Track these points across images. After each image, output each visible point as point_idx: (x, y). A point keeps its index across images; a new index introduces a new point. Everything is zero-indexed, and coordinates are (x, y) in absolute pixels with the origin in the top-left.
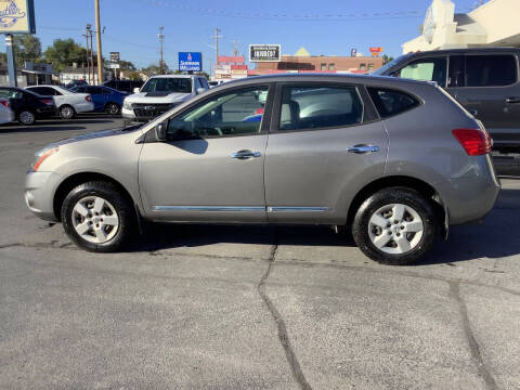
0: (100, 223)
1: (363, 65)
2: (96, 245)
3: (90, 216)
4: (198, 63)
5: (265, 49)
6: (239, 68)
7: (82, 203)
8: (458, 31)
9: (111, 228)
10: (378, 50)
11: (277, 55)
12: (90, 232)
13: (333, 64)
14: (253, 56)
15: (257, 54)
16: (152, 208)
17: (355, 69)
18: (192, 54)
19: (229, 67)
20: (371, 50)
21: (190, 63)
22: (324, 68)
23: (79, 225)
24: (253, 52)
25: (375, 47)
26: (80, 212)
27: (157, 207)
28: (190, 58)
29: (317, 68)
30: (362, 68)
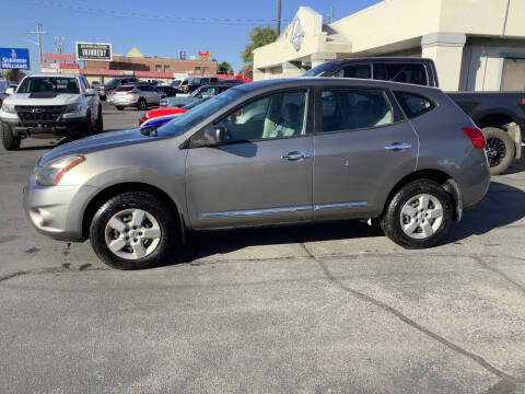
0: (139, 238)
1: (198, 68)
2: (133, 262)
3: (127, 230)
4: (25, 61)
5: (95, 47)
6: (70, 66)
7: (117, 217)
8: (328, 40)
9: (150, 241)
10: (207, 54)
11: (108, 54)
12: (126, 249)
13: (168, 67)
14: (80, 54)
15: (85, 52)
16: (197, 216)
17: (191, 72)
18: (17, 51)
19: (57, 66)
20: (200, 54)
21: (15, 60)
22: (159, 70)
23: (113, 242)
24: (80, 51)
25: (204, 51)
26: (114, 226)
27: (205, 215)
28: (14, 54)
29: (152, 70)
30: (198, 72)
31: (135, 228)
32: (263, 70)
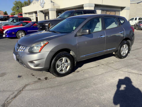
31: (64, 63)
32: (26, 14)
